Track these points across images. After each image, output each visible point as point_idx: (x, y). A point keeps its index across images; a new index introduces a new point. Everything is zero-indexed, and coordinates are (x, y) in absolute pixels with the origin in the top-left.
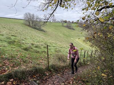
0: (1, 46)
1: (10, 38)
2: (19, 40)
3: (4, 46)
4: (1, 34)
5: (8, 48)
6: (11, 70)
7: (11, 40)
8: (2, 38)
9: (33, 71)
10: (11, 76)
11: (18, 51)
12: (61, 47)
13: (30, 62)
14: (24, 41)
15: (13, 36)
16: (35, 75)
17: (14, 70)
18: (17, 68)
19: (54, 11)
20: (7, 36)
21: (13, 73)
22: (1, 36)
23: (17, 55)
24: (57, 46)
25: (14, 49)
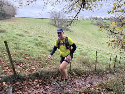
0: (30, 48)
1: (37, 40)
2: (45, 42)
3: (32, 48)
4: (30, 35)
5: (36, 49)
6: (38, 70)
7: (38, 42)
8: (31, 39)
9: (55, 73)
10: (37, 75)
11: (44, 53)
12: (88, 50)
13: (54, 64)
14: (50, 42)
15: (40, 37)
16: (58, 77)
17: (40, 70)
18: (43, 68)
19: (78, 13)
20: (35, 37)
21: (39, 73)
22: (30, 37)
23: (43, 56)
24: (84, 48)
25: (41, 51)
